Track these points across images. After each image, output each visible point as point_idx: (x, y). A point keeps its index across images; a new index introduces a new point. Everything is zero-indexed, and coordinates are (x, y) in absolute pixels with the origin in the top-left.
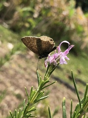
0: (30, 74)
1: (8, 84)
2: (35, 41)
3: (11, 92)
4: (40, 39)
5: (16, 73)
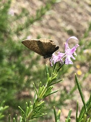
0: (82, 7)
1: (60, 20)
3: (63, 27)
5: (68, 6)
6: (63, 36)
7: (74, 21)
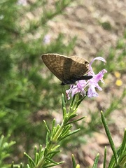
2: (63, 61)
3: (96, 19)
4: (70, 60)
6: (97, 32)
7: (112, 9)
